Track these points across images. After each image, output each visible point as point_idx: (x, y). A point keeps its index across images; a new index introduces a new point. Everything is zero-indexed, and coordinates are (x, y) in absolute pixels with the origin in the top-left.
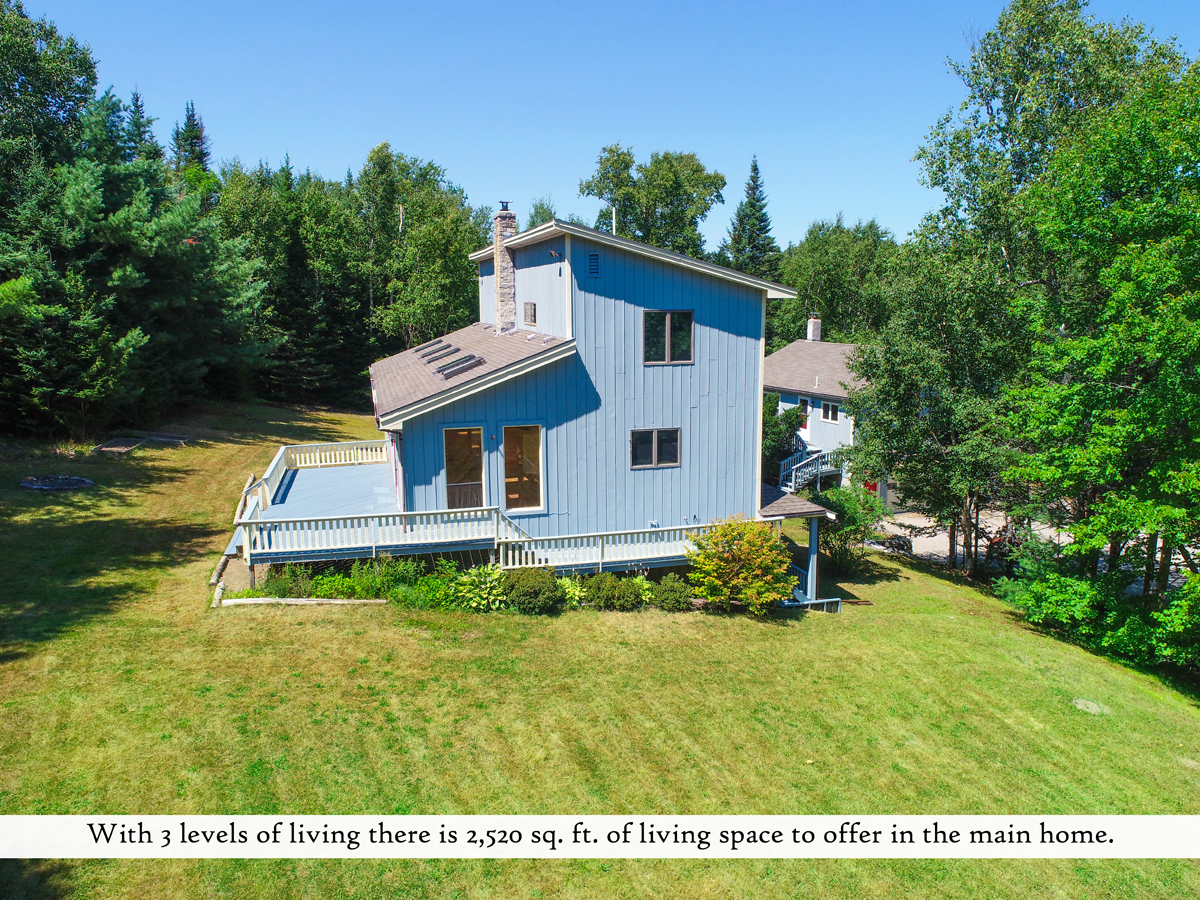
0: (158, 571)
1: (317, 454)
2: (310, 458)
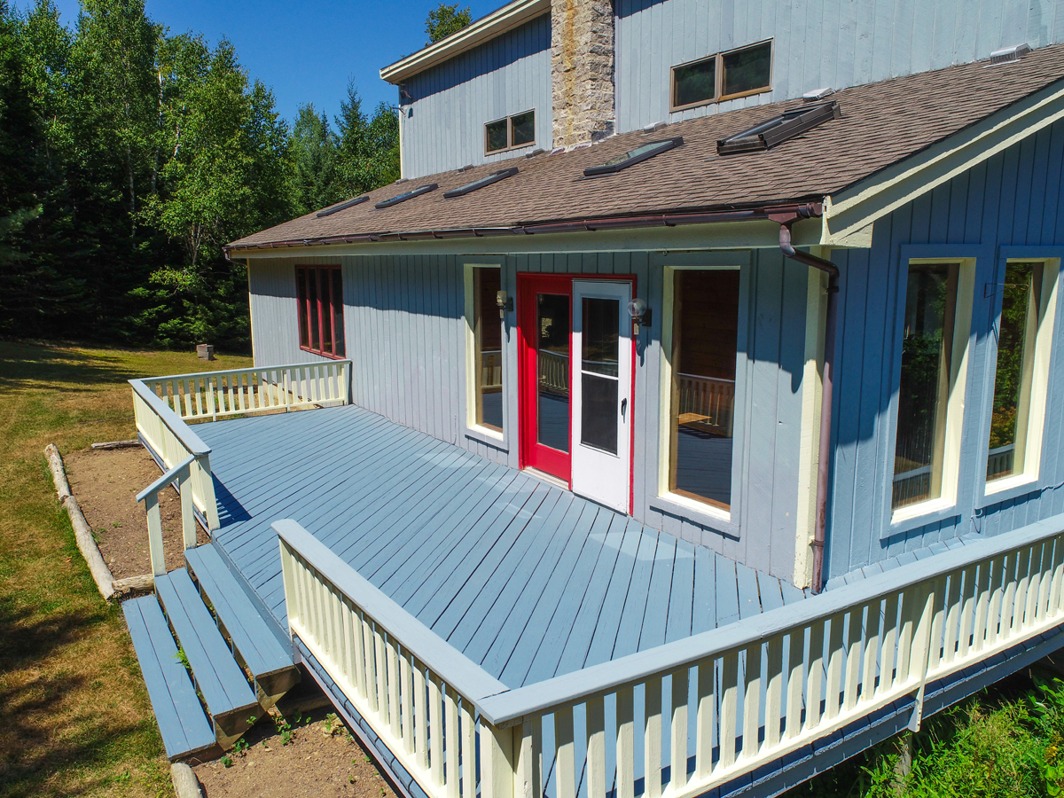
1: (210, 395)
2: (193, 399)
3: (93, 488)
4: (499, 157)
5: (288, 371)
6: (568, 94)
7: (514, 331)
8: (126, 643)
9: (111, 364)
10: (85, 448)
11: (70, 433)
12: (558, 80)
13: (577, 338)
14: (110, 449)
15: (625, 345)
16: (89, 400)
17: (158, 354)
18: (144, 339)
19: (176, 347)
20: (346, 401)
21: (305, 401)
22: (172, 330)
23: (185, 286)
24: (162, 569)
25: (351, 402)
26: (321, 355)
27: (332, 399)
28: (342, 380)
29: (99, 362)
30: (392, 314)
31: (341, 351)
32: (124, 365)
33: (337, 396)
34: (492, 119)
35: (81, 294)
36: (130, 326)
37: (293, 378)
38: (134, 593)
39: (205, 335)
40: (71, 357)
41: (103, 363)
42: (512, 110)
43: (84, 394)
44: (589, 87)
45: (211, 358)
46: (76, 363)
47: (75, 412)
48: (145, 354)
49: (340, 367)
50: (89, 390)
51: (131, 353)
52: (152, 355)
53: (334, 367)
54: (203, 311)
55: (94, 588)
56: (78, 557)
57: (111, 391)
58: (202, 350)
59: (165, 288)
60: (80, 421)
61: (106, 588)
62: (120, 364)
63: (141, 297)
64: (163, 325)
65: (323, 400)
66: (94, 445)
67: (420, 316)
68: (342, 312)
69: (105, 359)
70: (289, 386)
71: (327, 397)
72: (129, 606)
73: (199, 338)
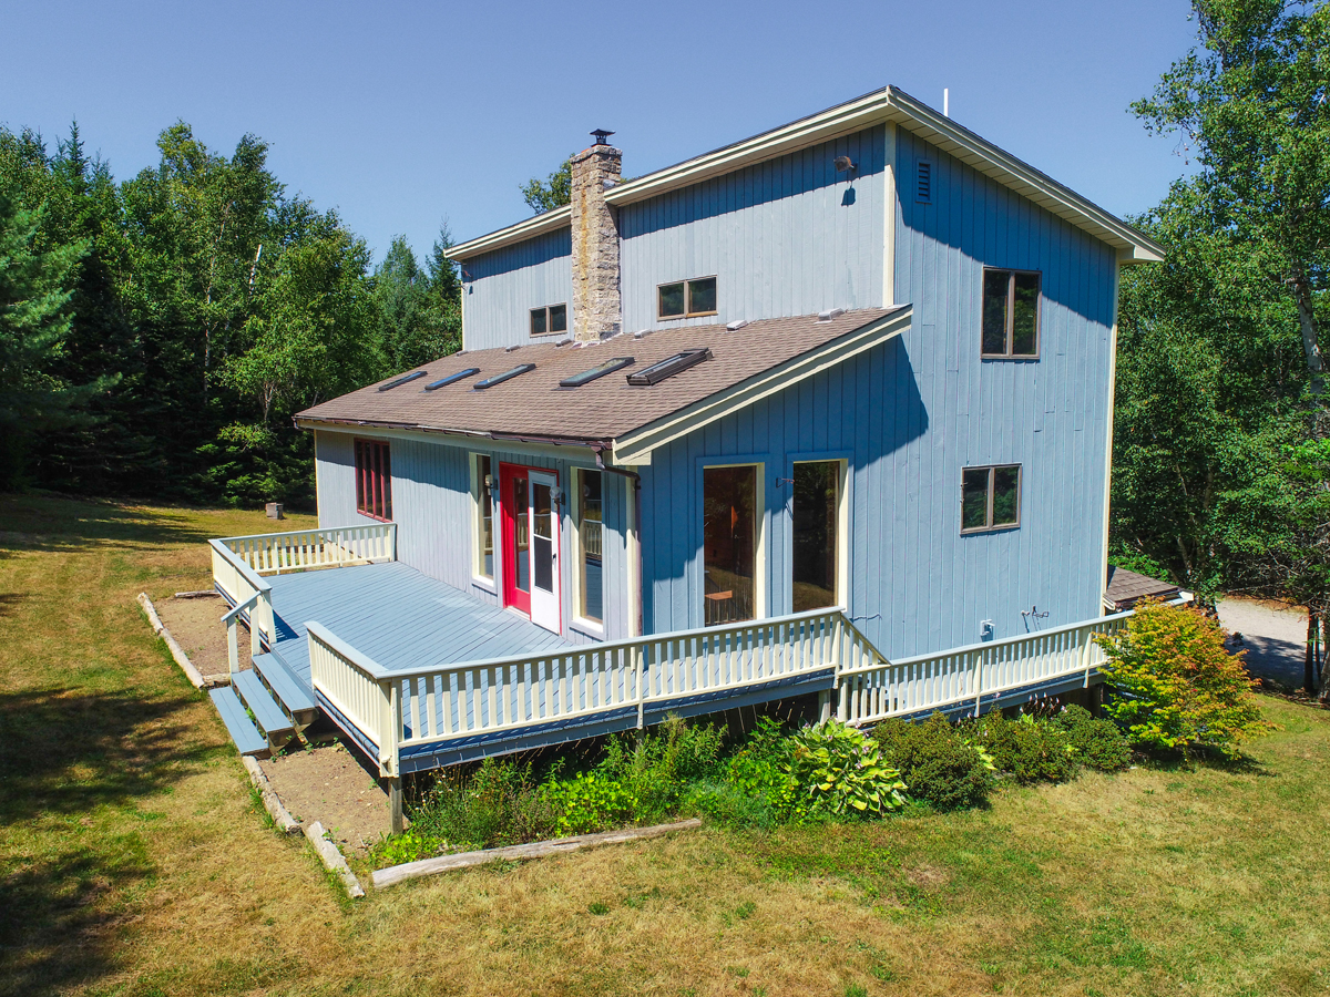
0: (113, 812)
1: (274, 552)
2: (261, 558)
3: (180, 625)
4: (540, 339)
5: (342, 533)
6: (584, 298)
7: (498, 504)
8: (214, 711)
9: (180, 523)
10: (169, 596)
11: (154, 585)
12: (577, 286)
13: (531, 510)
14: (190, 598)
15: (554, 516)
16: (167, 559)
17: (226, 513)
18: (212, 497)
19: (244, 506)
20: (392, 558)
21: (355, 558)
22: (241, 487)
23: (255, 443)
24: (236, 669)
25: (396, 560)
26: (373, 518)
27: (379, 556)
28: (389, 540)
29: (168, 521)
30: (425, 486)
31: (389, 516)
32: (193, 525)
33: (383, 554)
34: (536, 306)
35: (150, 451)
36: (197, 483)
37: (346, 538)
38: (217, 685)
39: (275, 493)
40: (140, 517)
41: (173, 522)
42: (549, 302)
43: (160, 552)
44: (597, 295)
45: (281, 517)
46: (146, 522)
47: (156, 569)
48: (212, 513)
49: (387, 528)
50: (164, 549)
51: (199, 512)
52: (218, 513)
53: (381, 529)
54: (274, 468)
55: (189, 683)
56: (176, 666)
57: (187, 551)
58: (272, 509)
59: (235, 444)
60: (162, 576)
61: (198, 681)
62: (188, 524)
63: (210, 454)
64: (231, 481)
65: (371, 558)
66: (177, 594)
67: (443, 489)
68: (389, 481)
69: (171, 518)
70: (342, 543)
71: (375, 555)
72: (213, 693)
73: (269, 495)
